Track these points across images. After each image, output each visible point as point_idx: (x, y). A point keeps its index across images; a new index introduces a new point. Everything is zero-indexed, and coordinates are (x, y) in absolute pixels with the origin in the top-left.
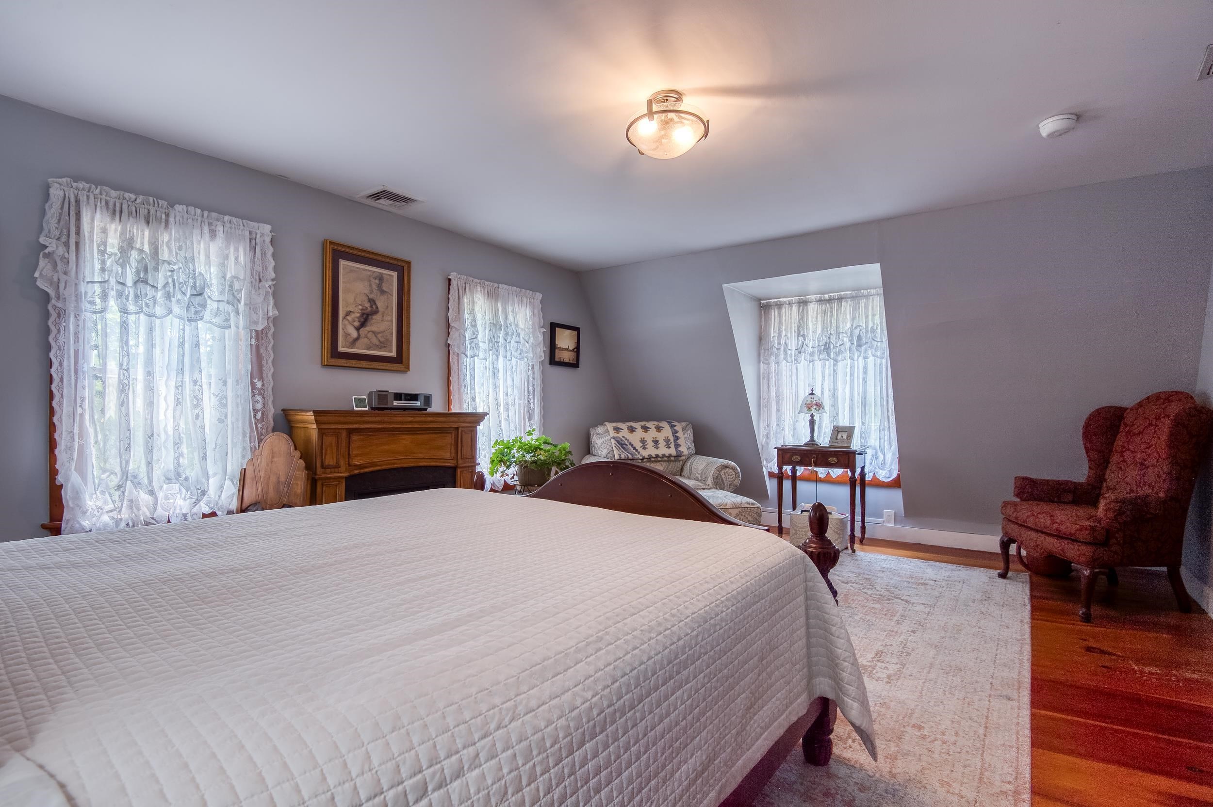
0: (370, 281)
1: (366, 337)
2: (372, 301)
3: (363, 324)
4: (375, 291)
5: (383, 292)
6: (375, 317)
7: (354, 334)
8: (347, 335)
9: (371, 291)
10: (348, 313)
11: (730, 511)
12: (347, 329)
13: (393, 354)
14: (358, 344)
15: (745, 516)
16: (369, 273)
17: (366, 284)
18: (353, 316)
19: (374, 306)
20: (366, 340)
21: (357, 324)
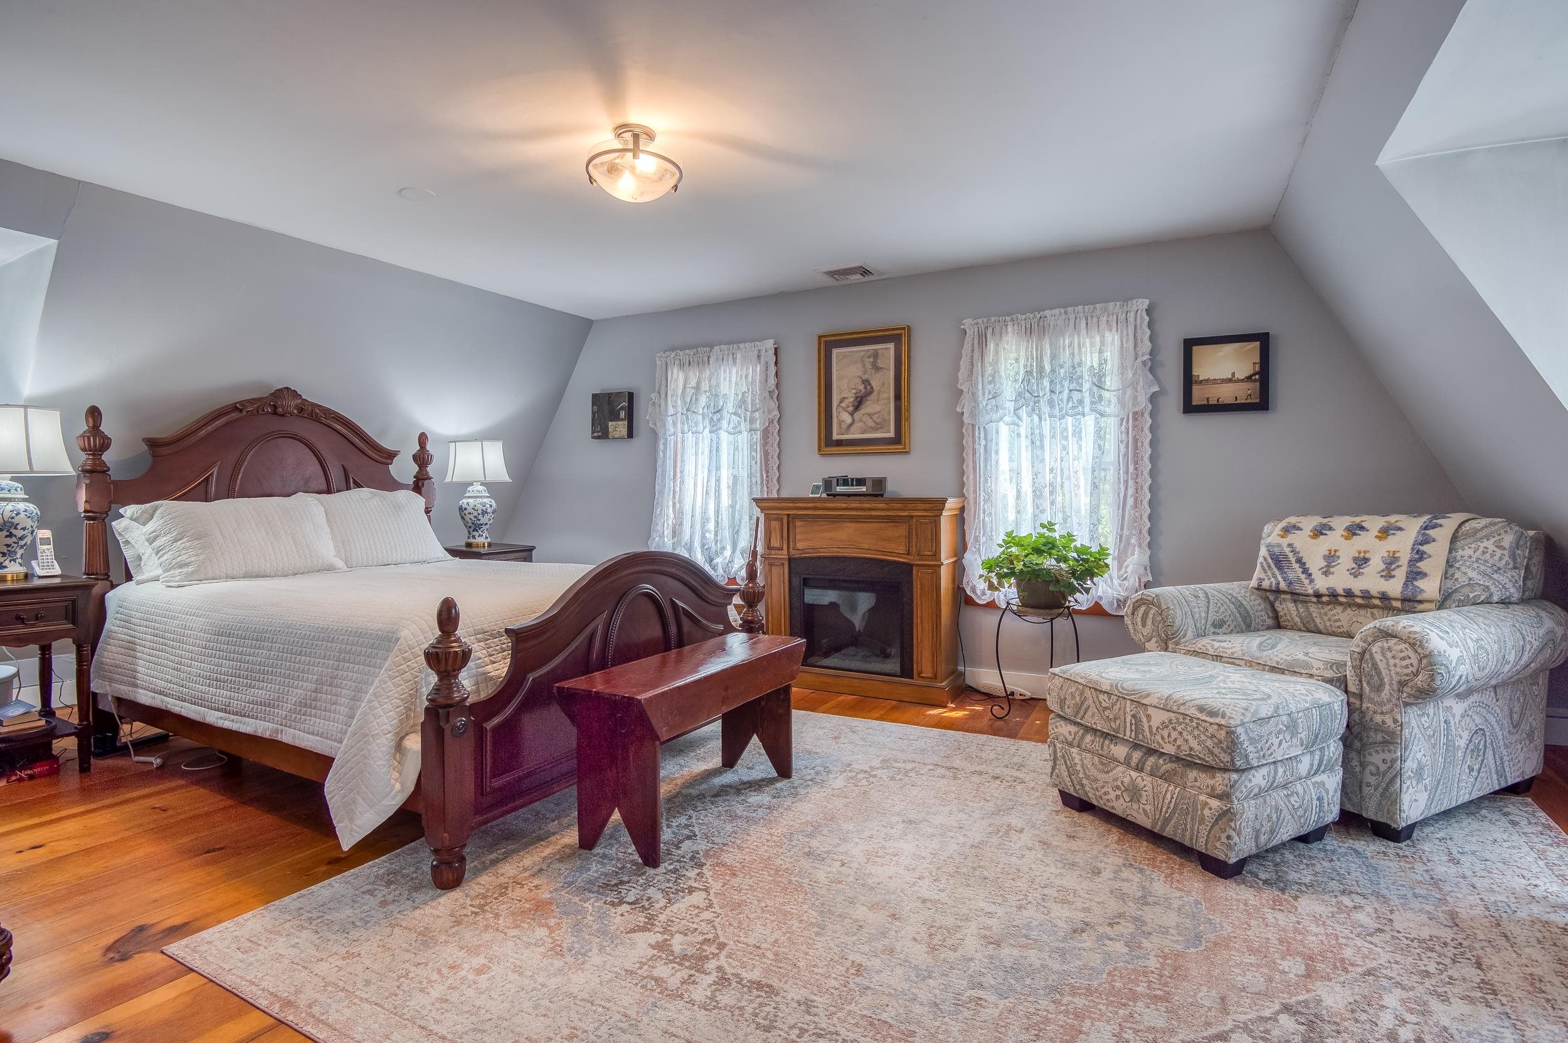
0: (863, 361)
1: (861, 420)
2: (866, 382)
3: (857, 407)
4: (869, 371)
5: (877, 369)
6: (869, 398)
7: (848, 419)
8: (840, 422)
9: (865, 372)
10: (842, 400)
11: (1151, 711)
12: (841, 416)
13: (892, 434)
14: (852, 429)
15: (1181, 733)
16: (862, 354)
17: (860, 365)
18: (847, 401)
19: (868, 387)
20: (861, 424)
21: (851, 409)
